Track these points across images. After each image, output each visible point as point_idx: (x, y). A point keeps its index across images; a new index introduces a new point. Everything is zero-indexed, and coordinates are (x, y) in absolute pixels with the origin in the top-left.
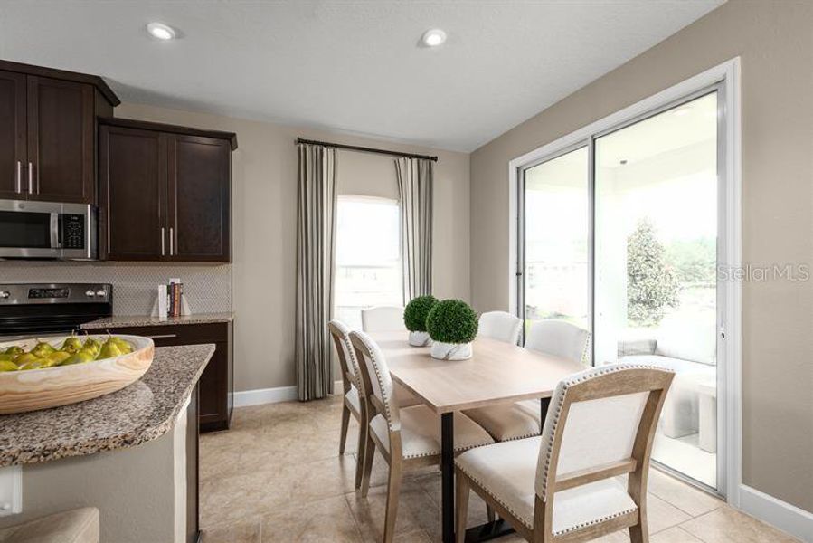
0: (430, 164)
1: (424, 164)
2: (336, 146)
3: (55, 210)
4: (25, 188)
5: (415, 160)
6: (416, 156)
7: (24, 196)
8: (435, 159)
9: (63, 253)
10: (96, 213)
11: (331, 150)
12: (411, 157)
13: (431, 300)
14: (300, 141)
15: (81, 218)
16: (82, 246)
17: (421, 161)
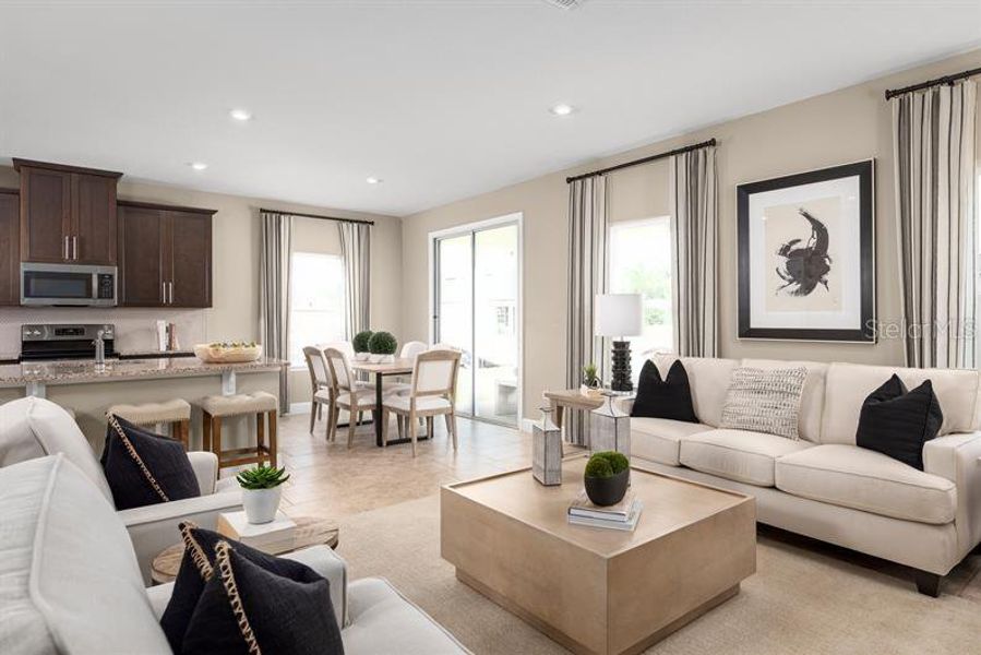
0: (368, 228)
1: (364, 227)
2: (292, 214)
3: (95, 271)
4: (71, 256)
5: (355, 225)
6: (356, 222)
7: (71, 261)
8: (372, 223)
9: (99, 302)
10: (120, 272)
11: (287, 217)
12: (351, 221)
13: (371, 333)
14: (262, 211)
15: (111, 277)
16: (112, 297)
17: (361, 225)
